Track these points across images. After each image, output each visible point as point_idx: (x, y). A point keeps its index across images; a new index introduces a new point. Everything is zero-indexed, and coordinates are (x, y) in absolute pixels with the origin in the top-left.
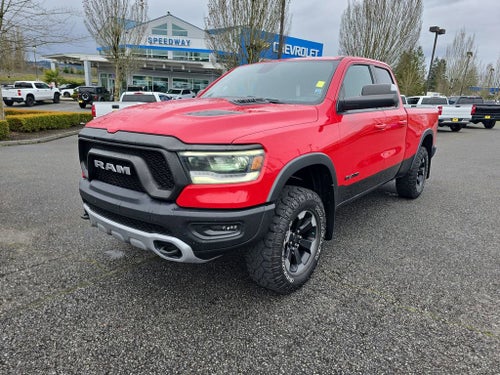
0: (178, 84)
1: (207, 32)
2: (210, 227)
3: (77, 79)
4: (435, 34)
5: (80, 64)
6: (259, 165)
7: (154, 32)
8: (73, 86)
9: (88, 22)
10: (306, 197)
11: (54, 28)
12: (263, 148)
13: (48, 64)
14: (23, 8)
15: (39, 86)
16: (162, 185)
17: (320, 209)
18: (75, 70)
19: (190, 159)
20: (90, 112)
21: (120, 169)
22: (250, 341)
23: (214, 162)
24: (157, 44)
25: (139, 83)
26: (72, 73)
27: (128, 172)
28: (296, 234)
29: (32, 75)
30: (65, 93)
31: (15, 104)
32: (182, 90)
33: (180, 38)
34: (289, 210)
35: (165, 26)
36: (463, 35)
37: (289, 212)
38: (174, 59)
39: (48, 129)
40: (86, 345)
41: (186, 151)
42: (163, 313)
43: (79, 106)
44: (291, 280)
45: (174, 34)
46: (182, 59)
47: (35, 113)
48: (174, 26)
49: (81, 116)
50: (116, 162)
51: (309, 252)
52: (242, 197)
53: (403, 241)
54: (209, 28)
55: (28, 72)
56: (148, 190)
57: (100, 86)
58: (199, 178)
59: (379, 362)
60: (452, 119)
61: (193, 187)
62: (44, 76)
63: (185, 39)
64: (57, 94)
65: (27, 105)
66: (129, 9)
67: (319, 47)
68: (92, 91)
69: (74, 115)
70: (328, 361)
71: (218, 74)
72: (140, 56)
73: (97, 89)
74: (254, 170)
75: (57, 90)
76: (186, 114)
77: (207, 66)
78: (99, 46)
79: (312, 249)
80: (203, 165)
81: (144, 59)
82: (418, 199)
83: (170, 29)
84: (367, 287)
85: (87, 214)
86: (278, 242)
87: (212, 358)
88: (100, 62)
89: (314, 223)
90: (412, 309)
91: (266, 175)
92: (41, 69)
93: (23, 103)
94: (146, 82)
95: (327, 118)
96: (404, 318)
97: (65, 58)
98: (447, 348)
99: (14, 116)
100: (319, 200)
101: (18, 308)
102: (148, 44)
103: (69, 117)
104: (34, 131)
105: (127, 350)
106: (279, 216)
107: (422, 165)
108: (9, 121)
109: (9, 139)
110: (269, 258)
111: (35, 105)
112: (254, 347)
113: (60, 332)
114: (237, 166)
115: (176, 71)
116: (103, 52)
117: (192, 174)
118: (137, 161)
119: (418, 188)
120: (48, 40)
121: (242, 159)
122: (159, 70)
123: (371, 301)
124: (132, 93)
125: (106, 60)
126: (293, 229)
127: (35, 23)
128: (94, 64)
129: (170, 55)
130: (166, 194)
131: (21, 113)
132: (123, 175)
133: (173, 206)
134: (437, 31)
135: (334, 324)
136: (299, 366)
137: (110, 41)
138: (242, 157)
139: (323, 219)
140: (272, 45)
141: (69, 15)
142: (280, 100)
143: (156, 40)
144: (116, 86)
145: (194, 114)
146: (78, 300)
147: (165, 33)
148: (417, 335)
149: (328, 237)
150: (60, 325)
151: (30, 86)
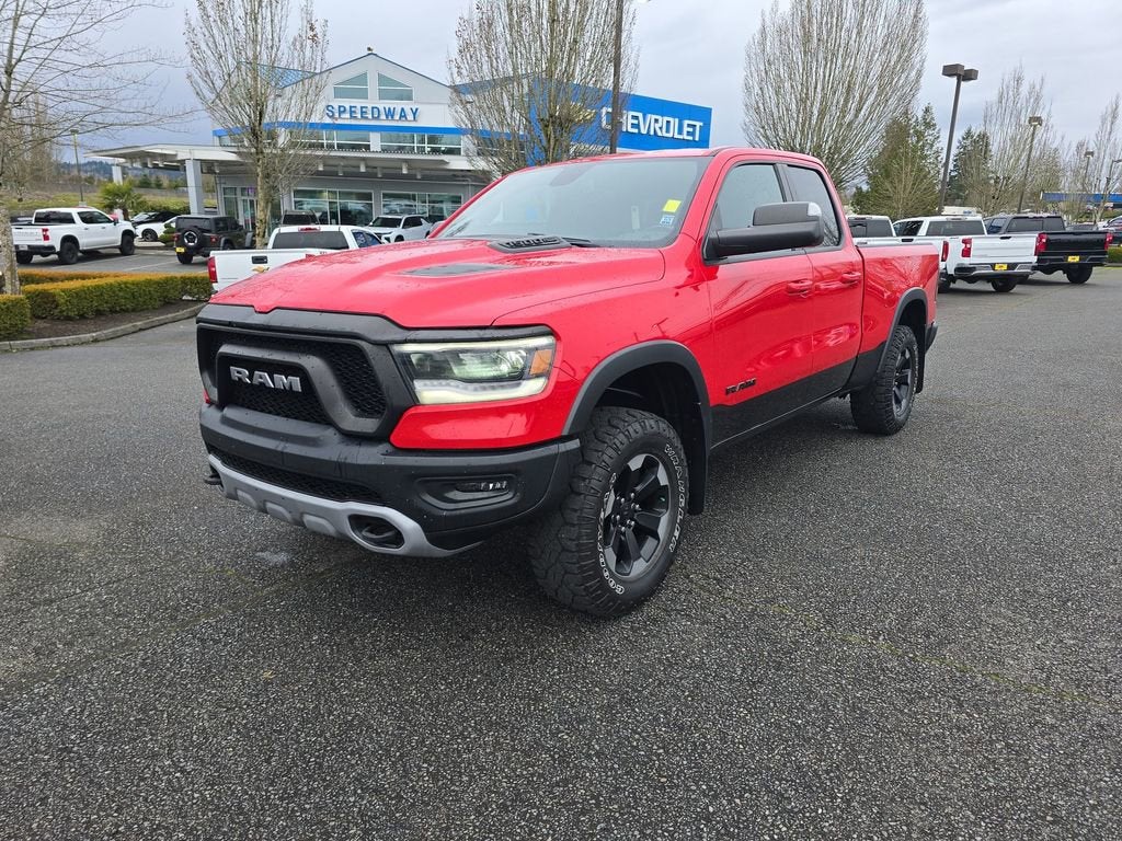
0: (394, 204)
1: (456, 89)
2: (454, 486)
3: (170, 201)
4: (955, 79)
5: (177, 167)
6: (544, 367)
7: (339, 93)
8: (162, 215)
9: (196, 76)
10: (644, 428)
11: (122, 94)
12: (552, 333)
13: (106, 170)
14: (56, 54)
15: (88, 219)
16: (362, 409)
17: (674, 451)
18: (165, 180)
19: (414, 359)
20: (203, 272)
21: (282, 380)
22: (537, 700)
23: (460, 362)
24: (345, 119)
25: (308, 206)
26: (159, 186)
27: (297, 387)
28: (629, 500)
29: (71, 195)
30: (146, 233)
31: (37, 258)
32: (404, 217)
33: (397, 105)
34: (610, 452)
35: (362, 78)
36: (1019, 80)
37: (609, 455)
38: (384, 150)
39: (113, 311)
40: (224, 716)
41: (406, 341)
42: (370, 658)
43: (177, 260)
44: (619, 590)
45: (383, 95)
46: (401, 149)
47: (83, 277)
48: (382, 79)
49: (185, 280)
50: (273, 368)
51: (656, 536)
52: (516, 427)
53: (854, 516)
54: (458, 81)
55: (64, 188)
56: (336, 420)
57: (222, 214)
58: (431, 393)
59: (778, 727)
60: (993, 265)
61: (421, 410)
62: (97, 195)
63: (407, 106)
64: (128, 235)
65: (62, 261)
66: (284, 46)
67: (704, 114)
68: (206, 225)
69: (167, 281)
70: (682, 729)
71: (482, 181)
72: (311, 146)
73: (217, 221)
74: (538, 376)
75: (128, 226)
76: (404, 273)
77: (457, 163)
78: (219, 127)
79: (662, 530)
80: (437, 369)
81: (320, 153)
82: (896, 437)
83: (373, 87)
84: (771, 601)
85: (215, 473)
86: (588, 513)
87: (465, 729)
88: (222, 163)
89: (663, 478)
90: (855, 638)
91: (558, 385)
92: (90, 180)
93: (54, 257)
94: (323, 203)
95: (688, 273)
96: (836, 652)
97: (143, 156)
98: (911, 702)
99: (40, 287)
100: (671, 433)
101: (88, 657)
102: (328, 120)
103: (158, 283)
104: (82, 317)
105: (304, 721)
106: (590, 463)
107: (906, 364)
108: (31, 296)
109: (32, 335)
110: (572, 545)
111: (80, 260)
112: (544, 710)
113: (173, 697)
114: (505, 369)
115: (387, 178)
116: (227, 140)
117: (418, 385)
118: (313, 364)
119: (898, 412)
120: (109, 119)
121: (513, 356)
122: (352, 175)
123: (775, 627)
124: (294, 229)
125: (233, 157)
126: (621, 489)
127: (81, 84)
128: (208, 167)
129: (376, 142)
130: (369, 425)
131: (52, 279)
132: (288, 392)
133: (384, 447)
134: (960, 74)
135: (701, 666)
136: (627, 738)
137: (245, 116)
138: (514, 352)
139: (681, 471)
140: (598, 115)
141: (153, 66)
142: (592, 239)
143: (342, 110)
144: (259, 215)
145: (420, 273)
146: (202, 641)
147: (363, 95)
148: (857, 682)
149: (694, 507)
150: (171, 684)
151: (68, 219)
